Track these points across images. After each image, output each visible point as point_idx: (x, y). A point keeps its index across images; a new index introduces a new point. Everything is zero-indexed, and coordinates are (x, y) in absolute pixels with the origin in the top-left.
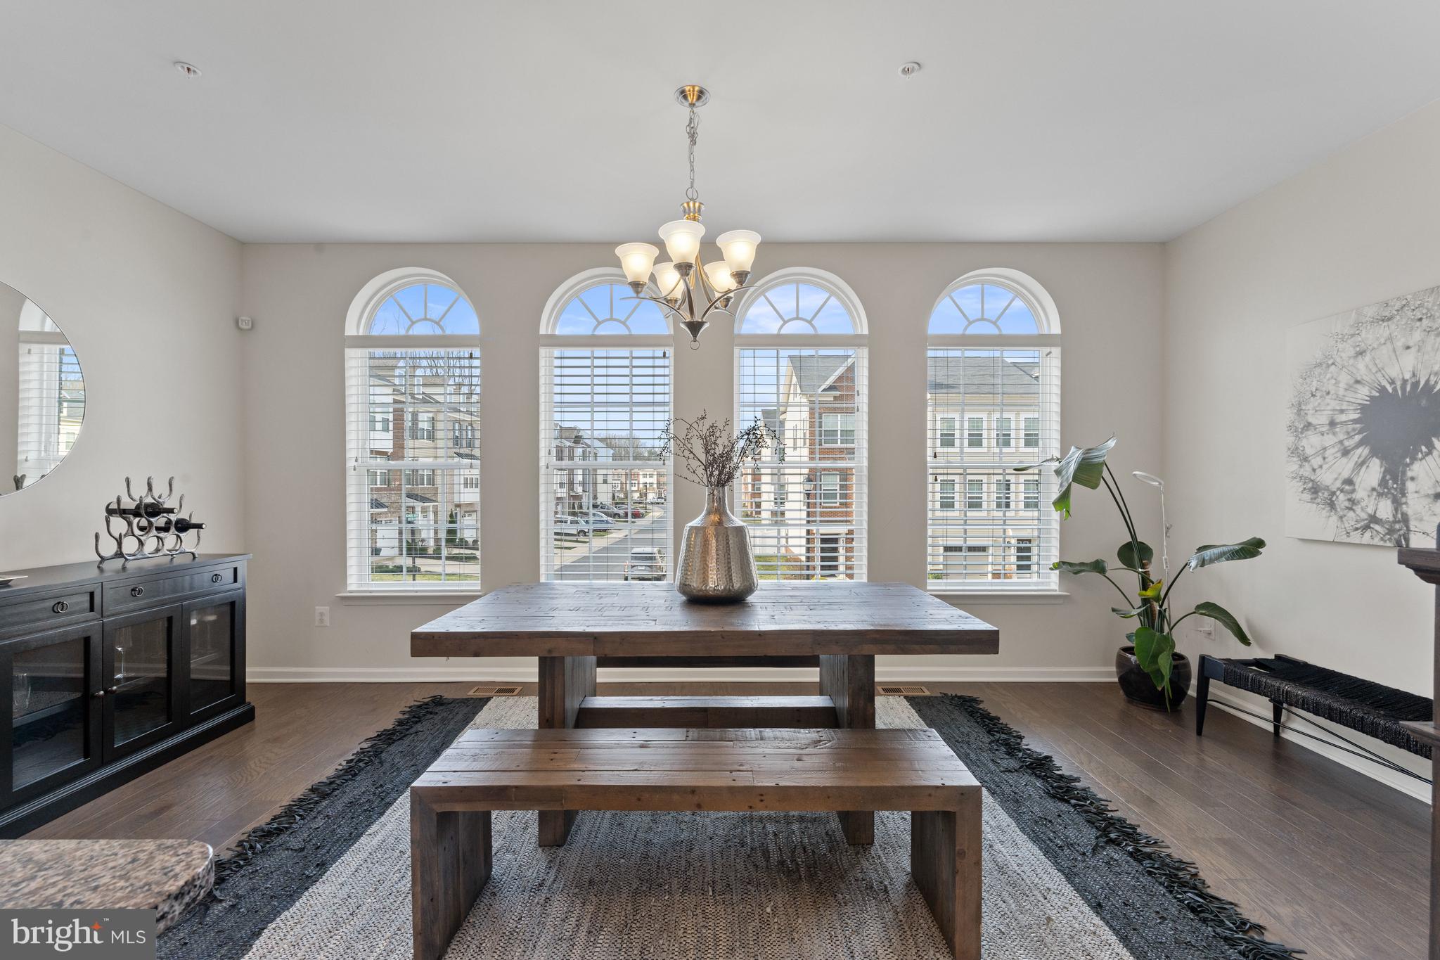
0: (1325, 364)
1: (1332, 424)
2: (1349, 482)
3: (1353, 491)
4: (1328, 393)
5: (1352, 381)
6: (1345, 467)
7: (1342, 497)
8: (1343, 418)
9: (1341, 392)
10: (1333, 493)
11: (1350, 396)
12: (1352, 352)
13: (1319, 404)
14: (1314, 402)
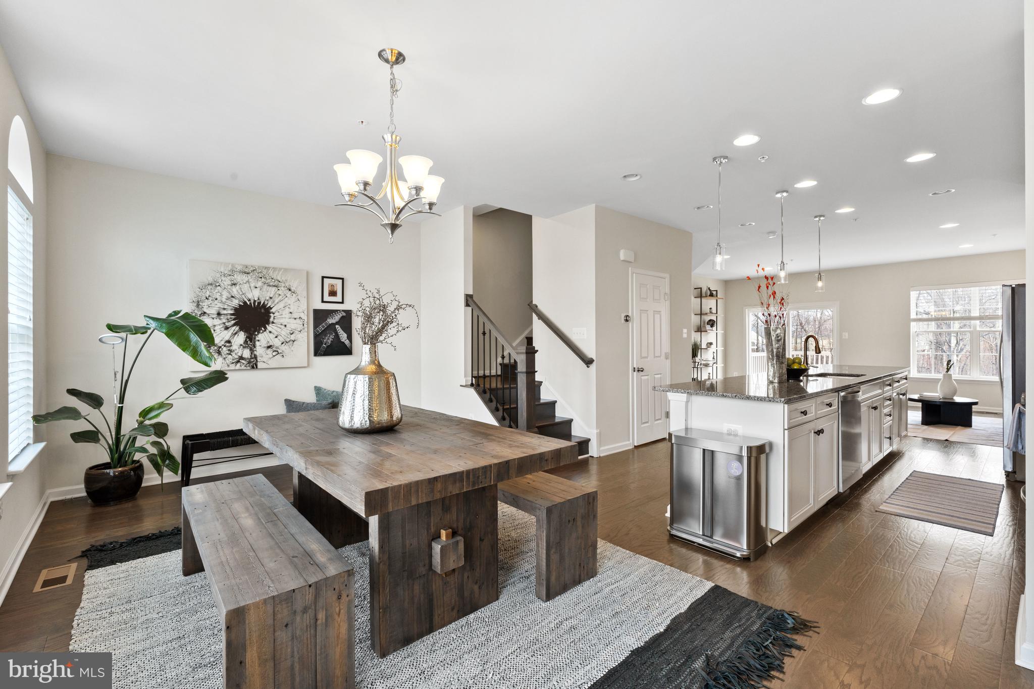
0: (214, 284)
1: (219, 314)
2: (229, 342)
3: (231, 346)
4: (216, 299)
5: (230, 296)
6: (227, 335)
7: (225, 349)
8: (225, 312)
9: (224, 300)
10: (220, 347)
11: (229, 302)
12: (230, 283)
13: (211, 304)
14: (207, 303)
